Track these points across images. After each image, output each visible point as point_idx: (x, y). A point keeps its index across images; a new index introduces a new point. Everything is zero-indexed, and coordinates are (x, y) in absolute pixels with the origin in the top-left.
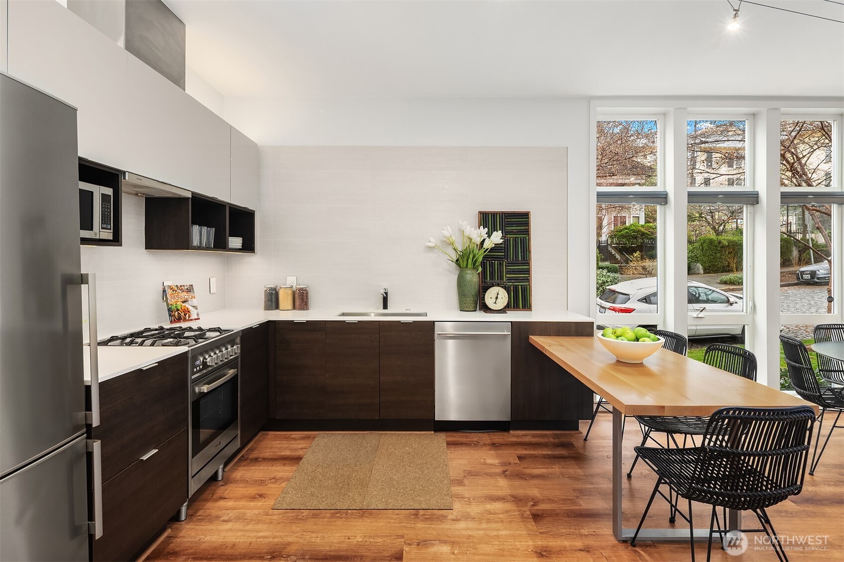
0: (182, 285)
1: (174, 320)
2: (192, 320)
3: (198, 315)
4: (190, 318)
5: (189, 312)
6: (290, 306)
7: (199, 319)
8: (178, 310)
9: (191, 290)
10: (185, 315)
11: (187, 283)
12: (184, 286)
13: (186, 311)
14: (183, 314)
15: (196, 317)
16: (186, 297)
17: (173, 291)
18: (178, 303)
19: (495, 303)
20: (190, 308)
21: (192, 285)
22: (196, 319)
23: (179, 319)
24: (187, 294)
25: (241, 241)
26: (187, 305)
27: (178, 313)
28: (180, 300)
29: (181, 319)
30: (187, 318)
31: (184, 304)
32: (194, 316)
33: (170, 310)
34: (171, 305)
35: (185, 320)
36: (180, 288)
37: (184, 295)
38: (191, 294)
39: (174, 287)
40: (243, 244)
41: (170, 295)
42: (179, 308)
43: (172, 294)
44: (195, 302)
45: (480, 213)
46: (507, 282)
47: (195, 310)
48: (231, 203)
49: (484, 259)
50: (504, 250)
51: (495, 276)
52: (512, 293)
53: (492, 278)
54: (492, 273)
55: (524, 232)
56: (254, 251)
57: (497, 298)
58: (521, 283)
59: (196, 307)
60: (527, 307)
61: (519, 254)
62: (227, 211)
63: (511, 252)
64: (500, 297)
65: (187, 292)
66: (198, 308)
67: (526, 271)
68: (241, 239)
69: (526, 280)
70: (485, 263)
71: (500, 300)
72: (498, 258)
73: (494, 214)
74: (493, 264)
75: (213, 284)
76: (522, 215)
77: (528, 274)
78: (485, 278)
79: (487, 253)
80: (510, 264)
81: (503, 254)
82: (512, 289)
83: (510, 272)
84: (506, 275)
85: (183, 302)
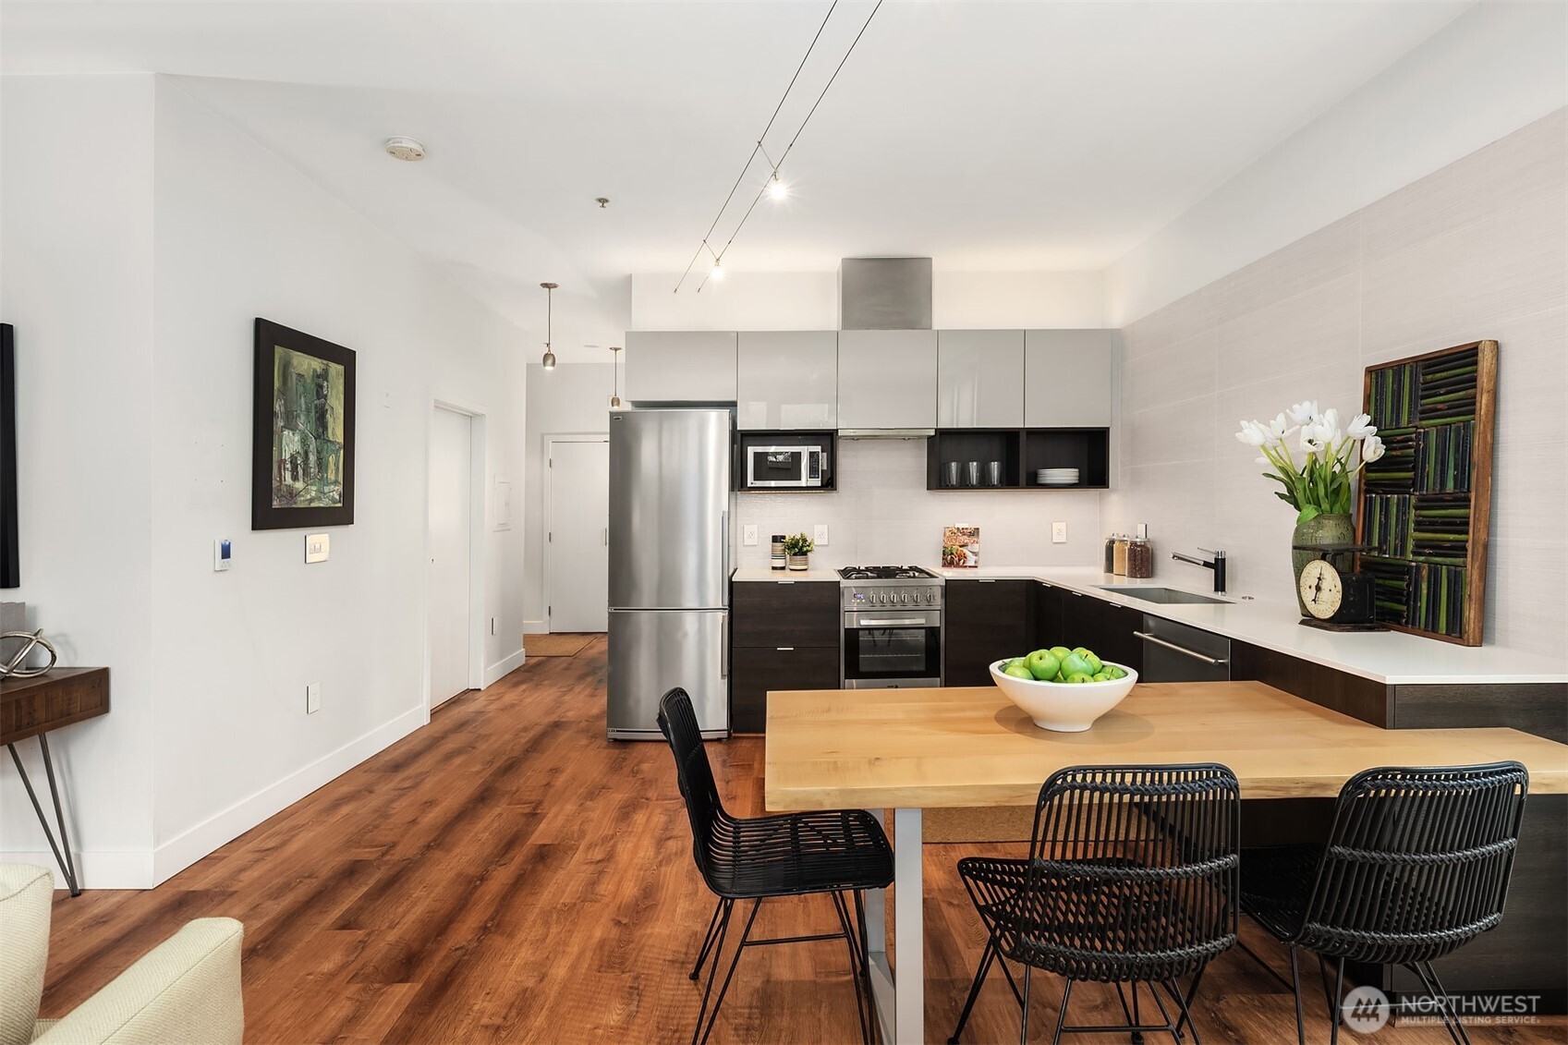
0: (965, 527)
1: (944, 564)
2: (967, 567)
3: (976, 562)
4: (964, 565)
5: (965, 557)
7: (978, 567)
8: (952, 554)
10: (959, 560)
11: (970, 525)
12: (967, 529)
13: (962, 556)
14: (957, 559)
15: (973, 564)
16: (965, 541)
17: (953, 533)
18: (955, 547)
19: (1314, 600)
20: (968, 553)
21: (978, 529)
22: (971, 567)
23: (951, 564)
24: (967, 538)
25: (1077, 474)
26: (965, 550)
27: (953, 557)
28: (957, 543)
29: (953, 564)
31: (961, 549)
32: (970, 563)
33: (943, 554)
34: (947, 547)
35: (958, 565)
36: (962, 532)
37: (965, 539)
38: (975, 538)
39: (955, 530)
40: (1080, 476)
41: (948, 537)
42: (955, 552)
43: (951, 536)
44: (976, 548)
45: (1369, 371)
46: (1414, 553)
47: (975, 557)
48: (1026, 427)
49: (1367, 491)
50: (1415, 464)
51: (1392, 538)
52: (1424, 586)
53: (1383, 540)
54: (1385, 527)
55: (1469, 406)
56: (1105, 484)
57: (1318, 588)
58: (1448, 560)
59: (975, 554)
60: (1455, 632)
61: (1451, 473)
62: (1023, 438)
63: (1431, 467)
64: (1324, 585)
65: (969, 536)
66: (980, 555)
67: (1462, 525)
68: (1080, 472)
69: (1460, 550)
70: (1369, 504)
71: (1324, 595)
72: (1400, 487)
73: (1398, 367)
74: (1386, 505)
75: (1060, 531)
76: (1467, 356)
77: (1467, 533)
78: (1370, 541)
79: (1373, 475)
80: (1424, 503)
81: (1411, 474)
82: (1425, 573)
83: (1420, 526)
84: (1413, 535)
85: (961, 546)
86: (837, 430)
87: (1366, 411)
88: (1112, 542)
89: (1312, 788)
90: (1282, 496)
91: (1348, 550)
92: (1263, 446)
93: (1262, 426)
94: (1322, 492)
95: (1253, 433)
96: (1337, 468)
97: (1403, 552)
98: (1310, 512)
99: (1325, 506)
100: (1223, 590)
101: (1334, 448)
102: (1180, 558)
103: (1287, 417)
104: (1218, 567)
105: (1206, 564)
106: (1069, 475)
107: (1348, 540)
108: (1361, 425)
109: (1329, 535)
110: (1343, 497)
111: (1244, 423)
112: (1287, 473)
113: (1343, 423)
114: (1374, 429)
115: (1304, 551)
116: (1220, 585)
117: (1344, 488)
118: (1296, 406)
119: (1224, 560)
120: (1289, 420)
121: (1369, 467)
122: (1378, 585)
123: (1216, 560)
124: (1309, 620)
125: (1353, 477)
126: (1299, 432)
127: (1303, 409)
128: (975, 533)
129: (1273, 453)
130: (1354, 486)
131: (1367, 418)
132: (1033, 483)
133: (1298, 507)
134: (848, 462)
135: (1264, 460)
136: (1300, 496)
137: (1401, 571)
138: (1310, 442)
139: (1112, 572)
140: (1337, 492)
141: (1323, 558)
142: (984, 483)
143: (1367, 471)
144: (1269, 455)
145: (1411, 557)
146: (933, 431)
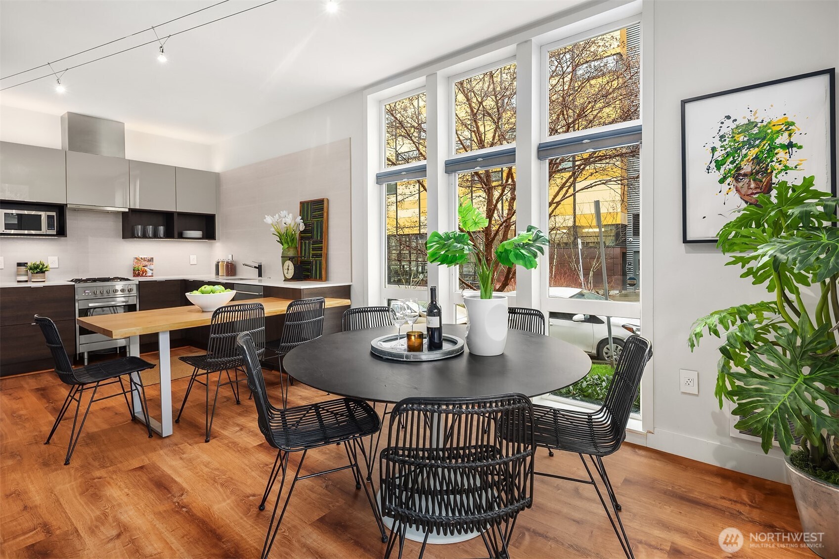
0: (146, 257)
1: (135, 275)
2: (147, 276)
3: (152, 274)
5: (146, 272)
7: (152, 276)
8: (139, 270)
10: (143, 273)
11: (148, 256)
13: (144, 271)
14: (141, 272)
17: (138, 260)
18: (140, 267)
19: (287, 273)
20: (147, 270)
21: (153, 258)
22: (150, 276)
23: (138, 275)
25: (201, 234)
26: (146, 268)
27: (138, 272)
28: (141, 265)
30: (144, 275)
32: (149, 274)
33: (134, 270)
34: (135, 267)
35: (142, 276)
36: (144, 259)
37: (146, 263)
38: (151, 263)
39: (140, 259)
41: (136, 262)
43: (138, 262)
44: (152, 267)
45: (301, 203)
46: (312, 258)
47: (151, 272)
48: (177, 211)
49: (301, 240)
50: (311, 232)
51: (307, 253)
52: (314, 267)
53: (305, 254)
54: (305, 250)
55: (322, 216)
56: (214, 238)
57: (288, 269)
58: (319, 259)
59: (152, 270)
60: (320, 279)
61: (319, 234)
62: (176, 216)
63: (315, 233)
64: (290, 268)
65: (148, 262)
66: (154, 270)
67: (321, 249)
68: (203, 233)
69: (321, 255)
70: (301, 243)
71: (290, 271)
72: (308, 238)
73: (307, 203)
74: (305, 243)
75: (193, 259)
76: (320, 202)
77: (322, 251)
78: (302, 255)
79: (302, 235)
80: (314, 243)
81: (310, 235)
82: (314, 263)
83: (314, 249)
84: (312, 252)
85: (143, 267)
86: (66, 205)
87: (300, 215)
88: (218, 263)
89: (282, 311)
90: (278, 241)
91: (296, 257)
92: (272, 224)
93: (272, 218)
94: (289, 240)
95: (269, 220)
96: (293, 233)
97: (309, 258)
98: (286, 246)
99: (290, 244)
100: (261, 276)
101: (292, 226)
102: (246, 265)
103: (279, 215)
104: (259, 268)
105: (255, 267)
106: (198, 234)
107: (297, 253)
108: (299, 219)
109: (291, 253)
110: (295, 242)
111: (266, 216)
112: (280, 234)
113: (294, 218)
114: (302, 221)
115: (284, 258)
116: (260, 275)
117: (295, 238)
118: (281, 212)
119: (261, 265)
120: (280, 217)
121: (302, 232)
122: (304, 268)
123: (259, 265)
124: (286, 280)
125: (297, 235)
126: (282, 220)
127: (283, 213)
128: (151, 260)
129: (275, 227)
130: (298, 239)
131: (300, 217)
132: (181, 236)
133: (283, 245)
134: (71, 223)
135: (273, 229)
136: (283, 241)
137: (309, 263)
138: (285, 223)
139: (218, 275)
140: (293, 240)
141: (289, 260)
142: (156, 236)
143: (301, 234)
144: (274, 227)
145: (311, 259)
146: (127, 209)
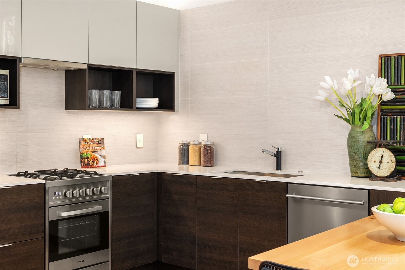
0: (94, 138)
1: (84, 165)
2: (99, 167)
3: (105, 163)
4: (97, 165)
5: (97, 160)
6: (197, 163)
7: (105, 166)
8: (88, 158)
9: (102, 142)
10: (93, 162)
11: (98, 136)
12: (96, 139)
13: (94, 159)
14: (92, 161)
16: (96, 148)
17: (86, 142)
18: (88, 152)
19: (379, 168)
20: (99, 157)
21: (103, 139)
22: (102, 166)
23: (88, 165)
24: (97, 146)
25: (158, 101)
26: (96, 155)
27: (87, 160)
28: (90, 150)
29: (90, 165)
30: (95, 165)
31: (93, 154)
32: (101, 164)
33: (82, 157)
34: (83, 153)
35: (93, 166)
36: (93, 141)
37: (95, 146)
38: (102, 146)
39: (87, 140)
41: (83, 145)
42: (89, 156)
43: (85, 145)
44: (104, 152)
45: (381, 57)
47: (103, 159)
48: (137, 68)
56: (173, 109)
59: (104, 157)
65: (98, 144)
66: (106, 158)
73: (398, 56)
75: (140, 140)
85: (93, 152)
88: (187, 145)
100: (281, 169)
106: (153, 102)
116: (279, 166)
119: (281, 152)
128: (101, 142)
146: (86, 65)
